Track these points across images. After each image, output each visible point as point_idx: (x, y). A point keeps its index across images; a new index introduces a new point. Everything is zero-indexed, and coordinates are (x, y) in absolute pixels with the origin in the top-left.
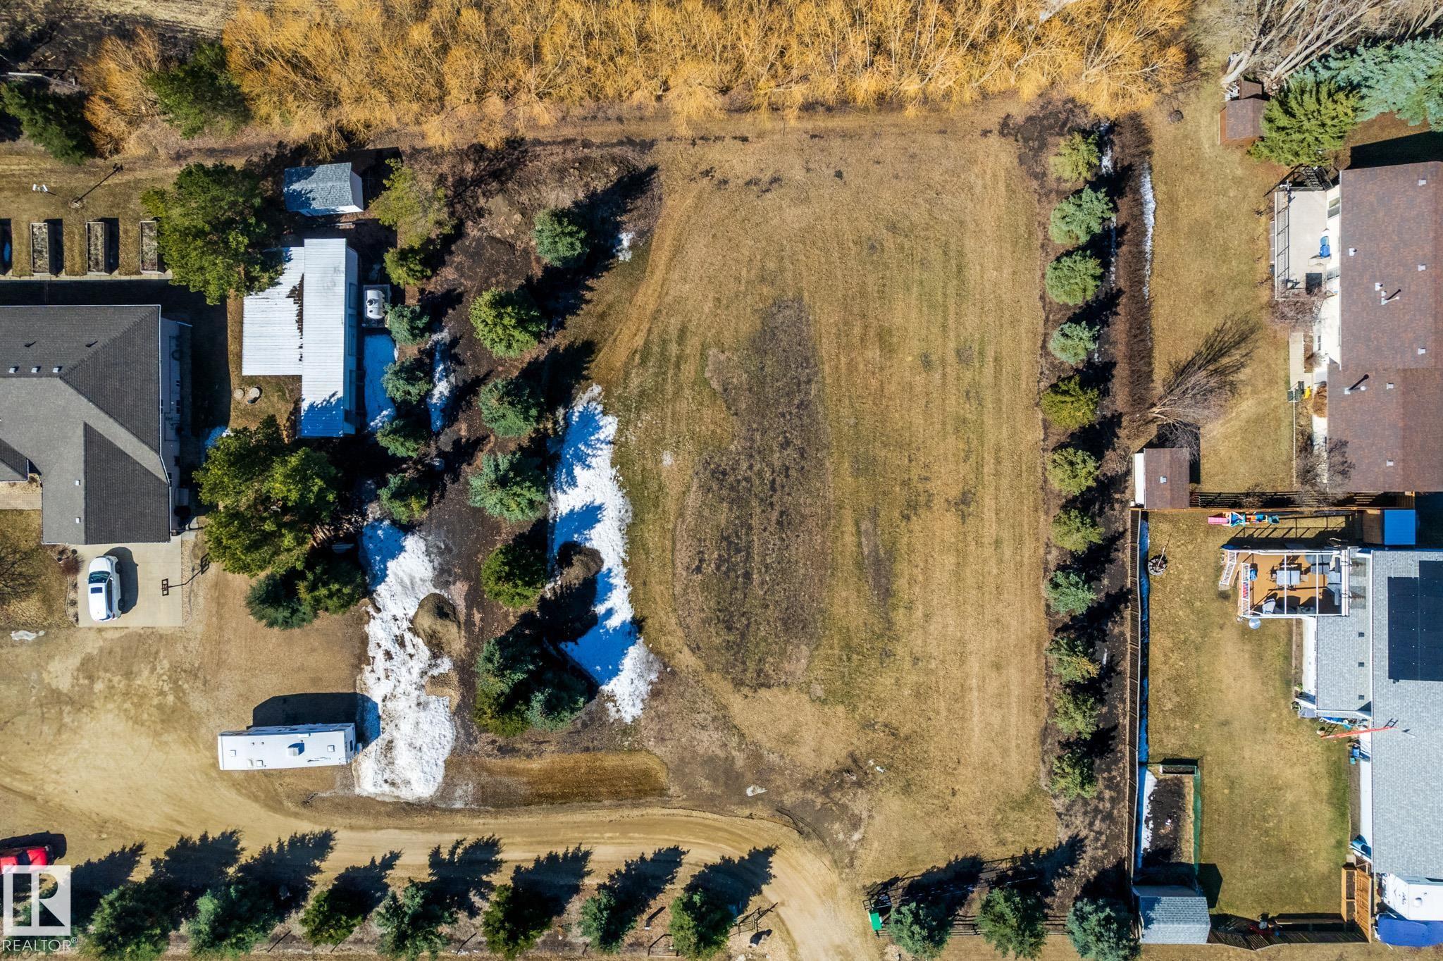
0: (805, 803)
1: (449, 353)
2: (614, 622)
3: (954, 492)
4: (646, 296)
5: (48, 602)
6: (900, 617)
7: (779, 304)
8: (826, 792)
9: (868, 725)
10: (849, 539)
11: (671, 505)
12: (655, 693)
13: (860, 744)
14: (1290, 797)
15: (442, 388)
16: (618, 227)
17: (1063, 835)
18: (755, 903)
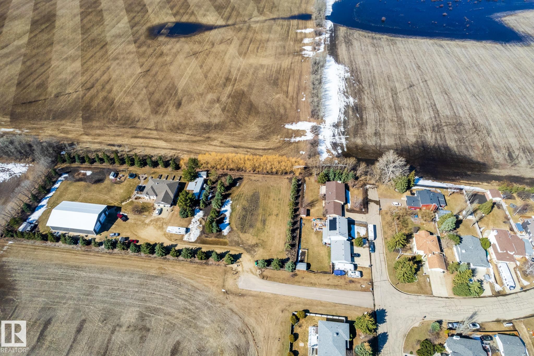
0: (248, 248)
1: (212, 193)
2: (226, 223)
3: (276, 214)
4: (239, 190)
5: (149, 213)
6: (266, 227)
7: (256, 192)
8: (252, 247)
9: (259, 239)
10: (261, 218)
11: (237, 211)
12: (230, 232)
13: (258, 242)
14: (321, 255)
15: (210, 196)
16: (237, 183)
17: (287, 257)
18: (238, 260)
